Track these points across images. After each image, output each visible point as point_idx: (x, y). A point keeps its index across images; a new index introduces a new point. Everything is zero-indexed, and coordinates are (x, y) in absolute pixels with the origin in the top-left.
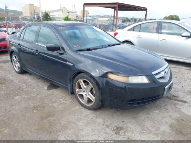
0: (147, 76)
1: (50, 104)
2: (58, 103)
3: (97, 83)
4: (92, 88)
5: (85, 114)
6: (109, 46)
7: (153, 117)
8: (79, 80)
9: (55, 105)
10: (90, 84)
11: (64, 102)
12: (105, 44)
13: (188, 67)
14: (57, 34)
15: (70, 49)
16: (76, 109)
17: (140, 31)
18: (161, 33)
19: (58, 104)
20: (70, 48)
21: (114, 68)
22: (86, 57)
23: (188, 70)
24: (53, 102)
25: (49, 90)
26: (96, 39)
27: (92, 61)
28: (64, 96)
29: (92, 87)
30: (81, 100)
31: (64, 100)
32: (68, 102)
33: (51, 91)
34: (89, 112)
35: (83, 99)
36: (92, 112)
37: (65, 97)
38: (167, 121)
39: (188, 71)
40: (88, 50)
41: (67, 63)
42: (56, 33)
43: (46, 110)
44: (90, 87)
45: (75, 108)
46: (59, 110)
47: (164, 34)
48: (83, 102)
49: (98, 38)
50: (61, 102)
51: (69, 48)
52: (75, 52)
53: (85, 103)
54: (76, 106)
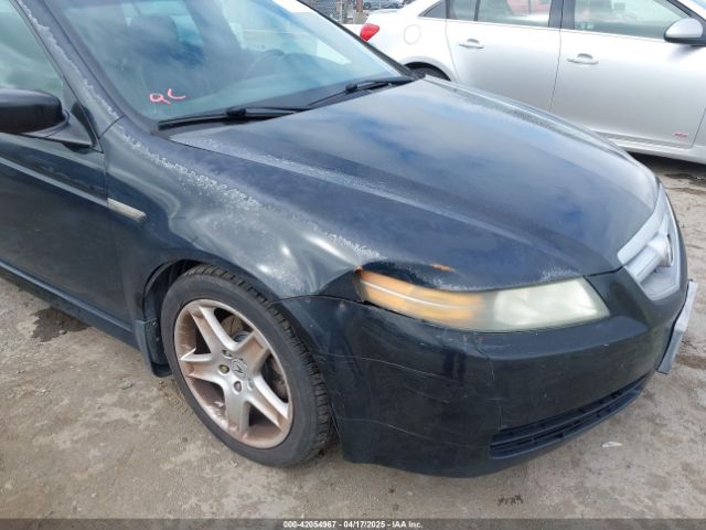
0: (592, 280)
1: (42, 440)
2: (87, 425)
3: (298, 333)
4: (269, 358)
5: (241, 497)
6: (352, 90)
7: (605, 485)
8: (191, 307)
9: (68, 445)
10: (257, 333)
11: (118, 414)
12: (326, 82)
13: (679, 176)
14: (40, 27)
15: (123, 116)
16: (188, 463)
17: (476, 19)
18: (573, 26)
19: (84, 433)
20: (125, 113)
21: (399, 241)
22: (220, 165)
23: (685, 190)
24: (61, 422)
25: (46, 339)
26: (280, 53)
27: (259, 196)
28: (121, 378)
29: (268, 351)
30: (210, 411)
31: (120, 403)
32: (144, 417)
33: (54, 343)
34: (264, 481)
35: (221, 404)
36: (276, 477)
37: (127, 383)
38: (683, 504)
39: (685, 195)
40: (237, 117)
41: (114, 204)
42: (35, 20)
43: (8, 486)
44: (255, 347)
45: (184, 457)
46: (86, 476)
47: (586, 29)
48: (223, 424)
49: (286, 52)
50: (105, 419)
51: (116, 108)
52: (152, 134)
53: (234, 429)
54: (185, 440)
